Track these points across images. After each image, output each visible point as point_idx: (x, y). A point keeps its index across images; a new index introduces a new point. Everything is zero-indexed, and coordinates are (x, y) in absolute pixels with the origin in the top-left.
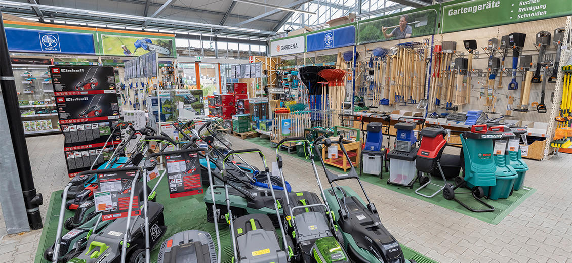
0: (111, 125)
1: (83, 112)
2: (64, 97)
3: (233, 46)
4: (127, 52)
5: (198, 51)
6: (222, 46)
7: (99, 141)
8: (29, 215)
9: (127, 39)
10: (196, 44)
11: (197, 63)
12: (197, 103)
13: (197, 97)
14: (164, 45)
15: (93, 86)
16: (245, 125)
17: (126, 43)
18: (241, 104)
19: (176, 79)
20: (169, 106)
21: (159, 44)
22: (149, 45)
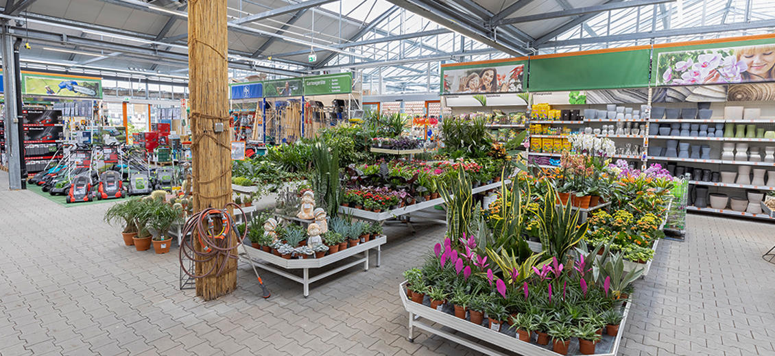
0: (57, 145)
1: (39, 137)
2: (29, 127)
3: (167, 88)
4: (51, 92)
5: (126, 93)
6: (152, 87)
7: (49, 155)
8: (22, 181)
9: (51, 80)
10: (125, 85)
11: (125, 103)
12: (121, 136)
13: (121, 131)
14: (90, 87)
15: (47, 122)
16: (164, 156)
17: (49, 84)
18: (163, 140)
19: (100, 117)
20: (97, 138)
21: (84, 86)
22: (74, 86)
